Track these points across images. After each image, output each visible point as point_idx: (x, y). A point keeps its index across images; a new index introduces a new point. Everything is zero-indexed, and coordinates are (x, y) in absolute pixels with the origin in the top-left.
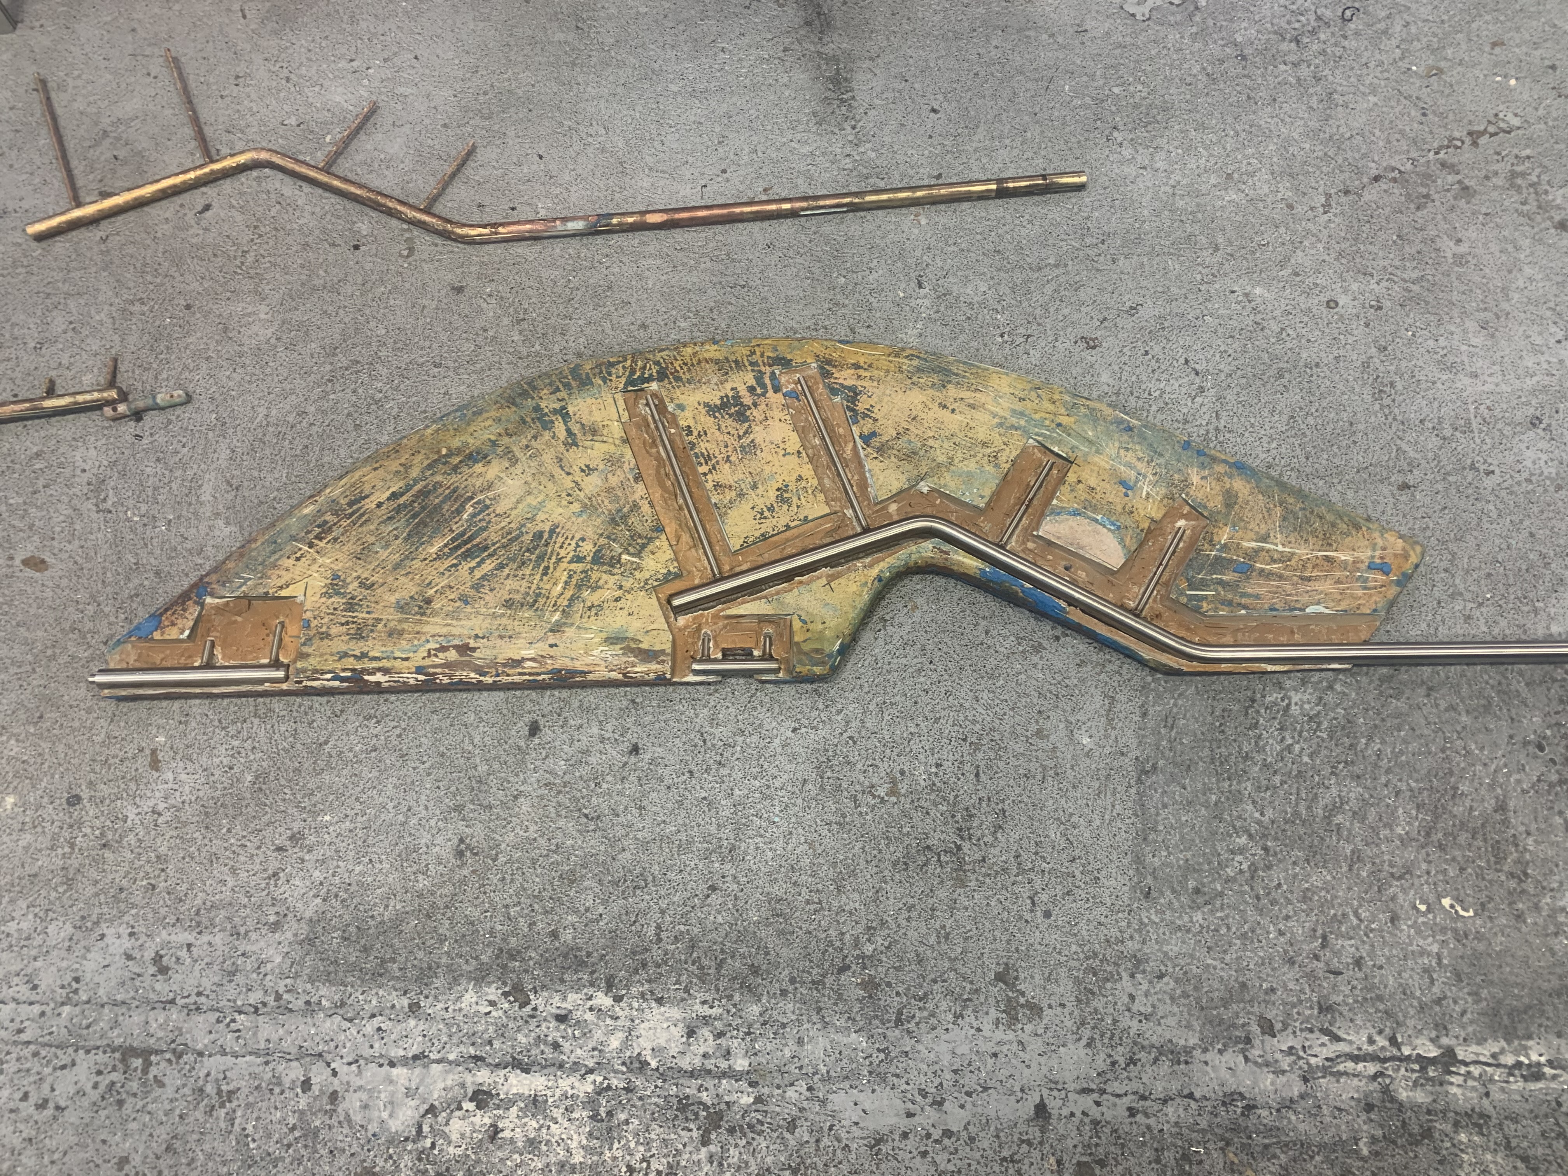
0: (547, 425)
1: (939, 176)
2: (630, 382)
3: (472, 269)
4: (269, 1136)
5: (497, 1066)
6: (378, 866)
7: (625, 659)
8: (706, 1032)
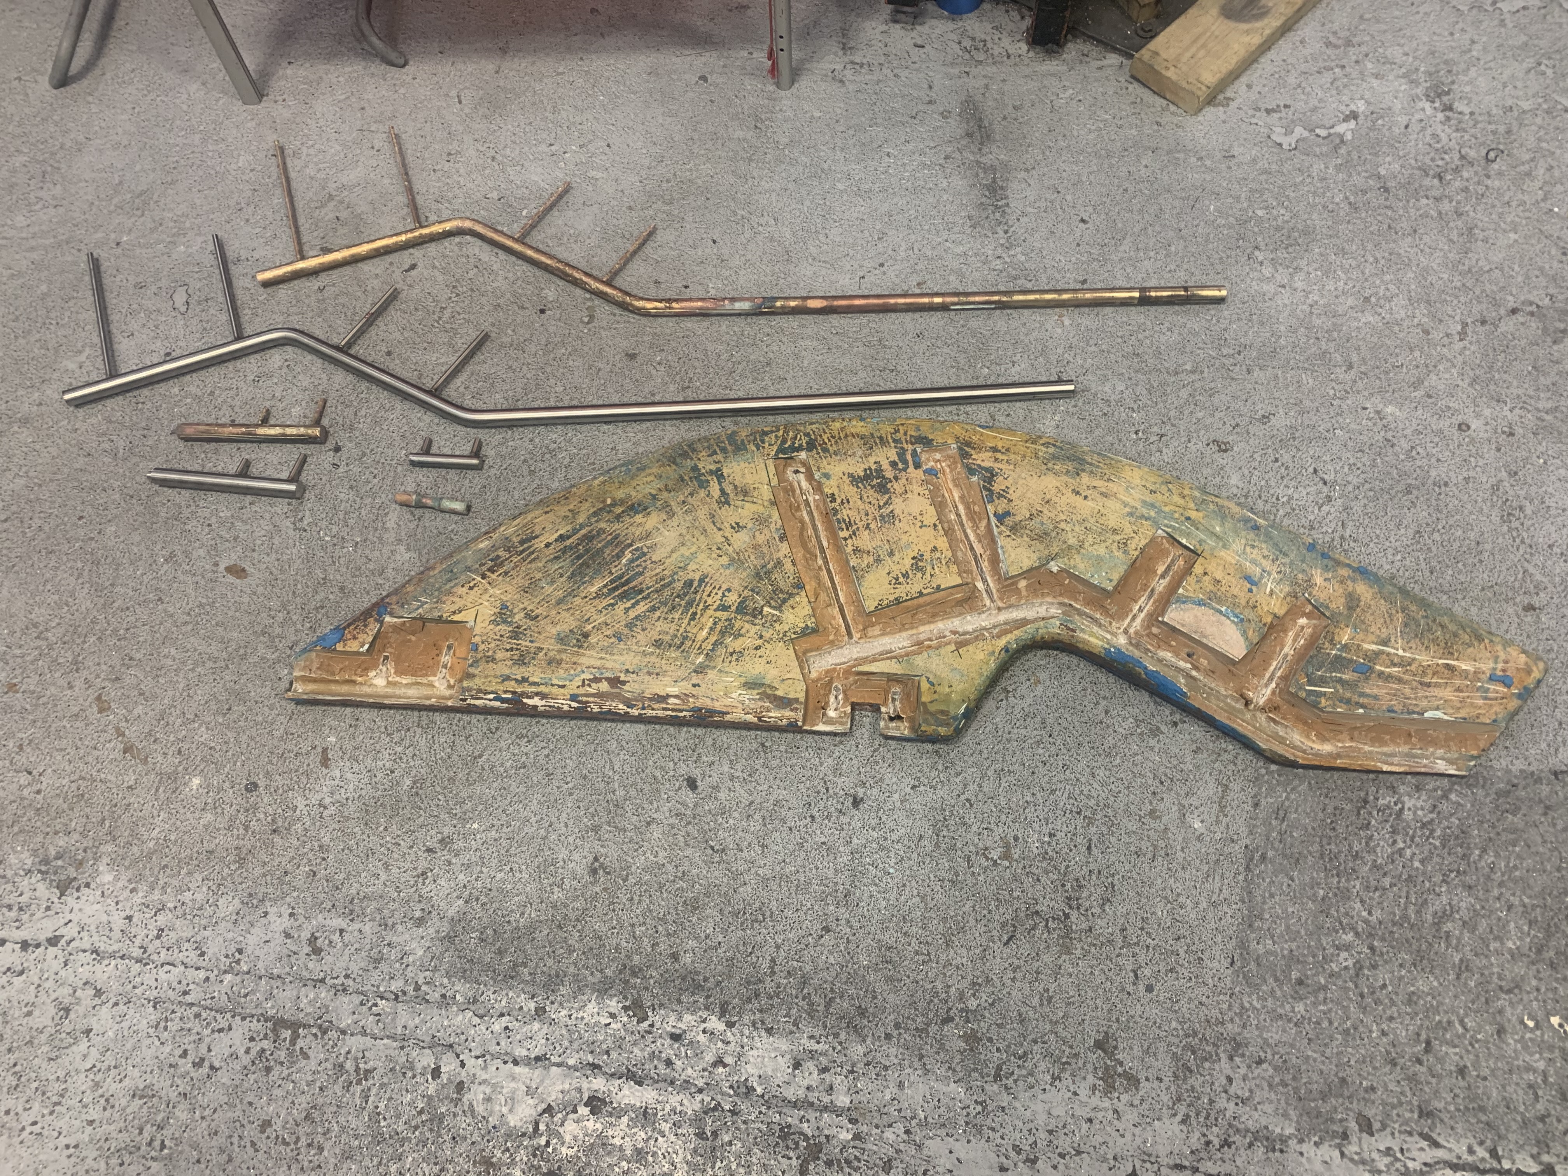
0: (703, 484)
1: (1084, 282)
2: (781, 450)
3: (646, 338)
4: (398, 1116)
5: (612, 1075)
6: (518, 875)
7: (760, 704)
8: (810, 1065)
